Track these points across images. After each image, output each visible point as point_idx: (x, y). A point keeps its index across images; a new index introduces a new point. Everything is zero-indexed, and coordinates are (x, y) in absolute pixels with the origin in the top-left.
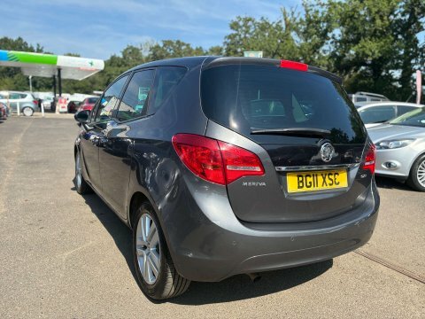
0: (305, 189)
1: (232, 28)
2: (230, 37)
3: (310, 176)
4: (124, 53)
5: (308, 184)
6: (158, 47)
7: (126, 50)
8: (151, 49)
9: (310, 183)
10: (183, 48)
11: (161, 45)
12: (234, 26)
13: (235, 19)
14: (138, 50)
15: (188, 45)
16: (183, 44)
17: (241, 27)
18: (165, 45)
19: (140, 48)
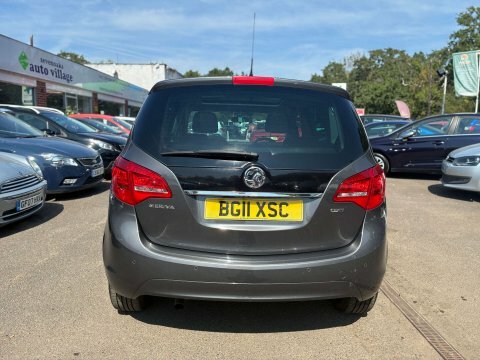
0: (230, 217)
1: (461, 22)
2: (457, 35)
3: (239, 204)
4: (325, 71)
5: (235, 212)
6: (364, 59)
7: (327, 68)
8: (356, 63)
9: (238, 211)
10: (396, 56)
11: (368, 57)
12: (464, 19)
13: (465, 11)
14: (341, 65)
15: (402, 52)
16: (396, 52)
17: (474, 20)
18: (372, 57)
19: (343, 63)
